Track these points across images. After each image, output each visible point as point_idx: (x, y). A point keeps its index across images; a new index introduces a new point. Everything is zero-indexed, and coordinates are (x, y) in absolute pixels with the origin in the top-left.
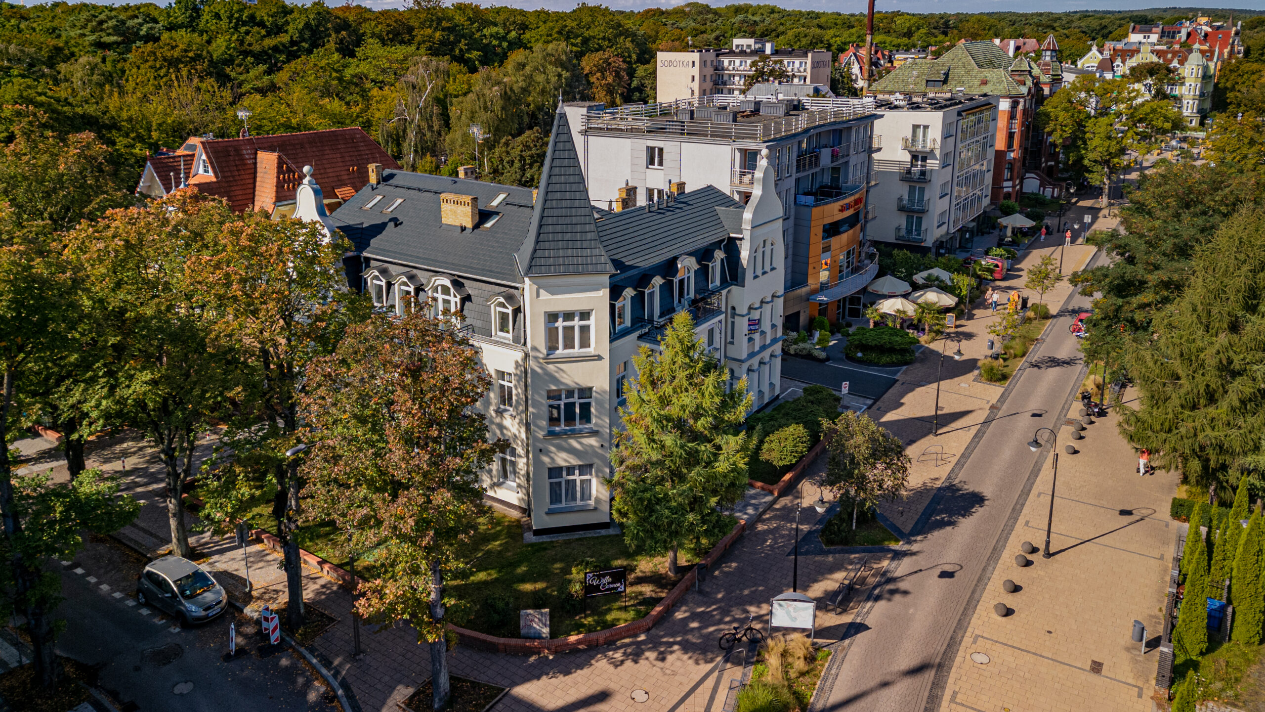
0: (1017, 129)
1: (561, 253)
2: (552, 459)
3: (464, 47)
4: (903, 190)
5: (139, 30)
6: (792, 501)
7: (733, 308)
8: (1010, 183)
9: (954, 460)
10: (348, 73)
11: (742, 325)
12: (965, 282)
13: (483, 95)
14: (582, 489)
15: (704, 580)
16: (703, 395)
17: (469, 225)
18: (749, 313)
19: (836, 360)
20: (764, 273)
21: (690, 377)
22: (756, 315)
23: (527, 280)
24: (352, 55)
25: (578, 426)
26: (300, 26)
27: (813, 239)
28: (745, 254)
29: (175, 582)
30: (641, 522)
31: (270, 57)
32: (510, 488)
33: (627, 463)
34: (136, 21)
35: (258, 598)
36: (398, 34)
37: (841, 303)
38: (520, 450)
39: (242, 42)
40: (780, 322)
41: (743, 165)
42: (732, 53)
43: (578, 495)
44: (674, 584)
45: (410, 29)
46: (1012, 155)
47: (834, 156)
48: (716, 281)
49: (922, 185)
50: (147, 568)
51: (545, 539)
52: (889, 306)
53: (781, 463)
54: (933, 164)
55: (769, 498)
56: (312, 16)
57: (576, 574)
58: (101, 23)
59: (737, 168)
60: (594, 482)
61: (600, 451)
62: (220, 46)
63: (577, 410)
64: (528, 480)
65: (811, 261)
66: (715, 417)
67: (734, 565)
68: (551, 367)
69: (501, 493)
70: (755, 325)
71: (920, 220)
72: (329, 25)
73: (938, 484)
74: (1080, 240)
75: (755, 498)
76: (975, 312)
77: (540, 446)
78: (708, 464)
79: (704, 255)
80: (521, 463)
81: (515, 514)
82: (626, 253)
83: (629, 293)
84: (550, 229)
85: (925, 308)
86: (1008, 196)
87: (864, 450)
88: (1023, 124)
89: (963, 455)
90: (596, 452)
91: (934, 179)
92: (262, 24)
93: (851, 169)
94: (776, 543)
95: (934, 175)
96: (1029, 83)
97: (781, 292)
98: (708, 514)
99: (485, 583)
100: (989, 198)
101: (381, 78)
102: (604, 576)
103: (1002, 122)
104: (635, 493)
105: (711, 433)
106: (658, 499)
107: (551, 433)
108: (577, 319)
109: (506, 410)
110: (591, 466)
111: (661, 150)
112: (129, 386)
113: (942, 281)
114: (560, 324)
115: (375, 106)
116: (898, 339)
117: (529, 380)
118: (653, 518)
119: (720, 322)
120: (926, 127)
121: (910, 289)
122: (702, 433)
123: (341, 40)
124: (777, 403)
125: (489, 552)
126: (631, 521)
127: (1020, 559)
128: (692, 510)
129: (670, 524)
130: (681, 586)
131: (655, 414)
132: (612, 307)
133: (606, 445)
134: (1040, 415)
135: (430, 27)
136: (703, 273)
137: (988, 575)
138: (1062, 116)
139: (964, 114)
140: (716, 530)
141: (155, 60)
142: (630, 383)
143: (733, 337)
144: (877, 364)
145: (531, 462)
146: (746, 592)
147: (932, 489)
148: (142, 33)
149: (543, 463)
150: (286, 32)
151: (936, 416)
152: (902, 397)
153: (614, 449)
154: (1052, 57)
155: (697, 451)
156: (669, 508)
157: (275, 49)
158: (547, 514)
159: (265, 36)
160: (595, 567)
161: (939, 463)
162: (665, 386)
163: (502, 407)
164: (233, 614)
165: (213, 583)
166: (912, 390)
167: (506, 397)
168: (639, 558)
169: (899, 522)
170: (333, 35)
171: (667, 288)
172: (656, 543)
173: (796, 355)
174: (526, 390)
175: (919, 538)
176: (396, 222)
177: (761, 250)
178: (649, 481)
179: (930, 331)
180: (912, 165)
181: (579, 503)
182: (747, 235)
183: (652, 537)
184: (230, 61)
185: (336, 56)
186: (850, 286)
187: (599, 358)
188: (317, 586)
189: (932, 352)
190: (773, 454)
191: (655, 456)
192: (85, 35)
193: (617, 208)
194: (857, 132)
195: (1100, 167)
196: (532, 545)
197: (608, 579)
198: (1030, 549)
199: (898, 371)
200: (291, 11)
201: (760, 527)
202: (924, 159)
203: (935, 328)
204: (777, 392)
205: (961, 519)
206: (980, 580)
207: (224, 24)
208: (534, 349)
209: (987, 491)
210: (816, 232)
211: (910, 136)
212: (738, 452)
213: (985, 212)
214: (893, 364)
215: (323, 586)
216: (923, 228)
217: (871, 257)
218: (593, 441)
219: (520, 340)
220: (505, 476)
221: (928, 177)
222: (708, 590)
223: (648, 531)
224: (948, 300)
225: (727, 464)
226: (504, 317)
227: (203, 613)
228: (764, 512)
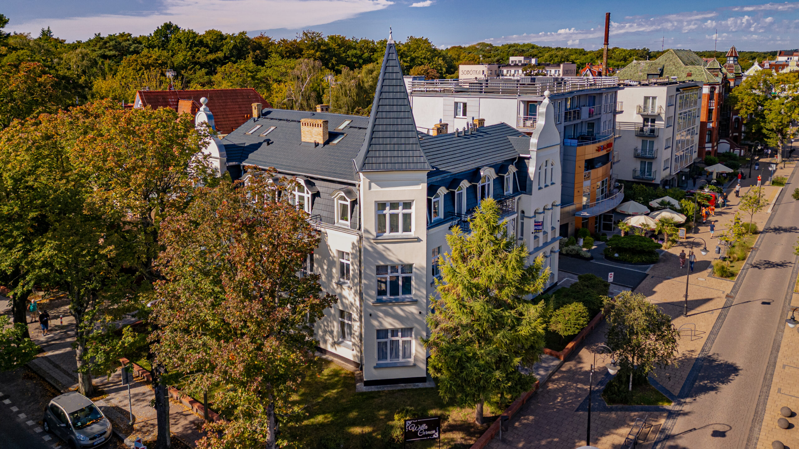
0: (714, 107)
1: (389, 153)
2: (380, 323)
3: (334, 62)
4: (638, 143)
5: (129, 47)
6: (575, 366)
7: (523, 212)
8: (710, 145)
9: (705, 336)
10: (259, 75)
11: (530, 225)
12: (691, 206)
13: (345, 86)
14: (404, 348)
15: (507, 430)
16: (507, 268)
17: (321, 142)
18: (535, 216)
19: (597, 259)
20: (546, 186)
21: (495, 252)
22: (540, 218)
23: (361, 174)
24: (263, 65)
25: (401, 296)
26: (231, 47)
27: (578, 170)
28: (532, 170)
29: (69, 414)
30: (455, 376)
31: (211, 66)
32: (347, 347)
33: (442, 325)
34: (128, 42)
35: (138, 431)
36: (294, 53)
37: (598, 218)
38: (355, 316)
39: (194, 57)
40: (557, 226)
41: (526, 113)
42: (509, 65)
43: (401, 354)
44: (481, 433)
45: (301, 51)
46: (711, 125)
47: (591, 114)
48: (509, 189)
49: (651, 139)
50: (52, 402)
51: (373, 388)
52: (636, 221)
53: (566, 334)
54: (660, 124)
55: (556, 362)
56: (238, 41)
57: (398, 421)
58: (105, 43)
59: (522, 115)
60: (414, 343)
61: (419, 317)
62: (179, 58)
63: (400, 283)
64: (361, 340)
65: (576, 186)
66: (517, 288)
67: (531, 418)
68: (380, 247)
69: (342, 351)
70: (539, 225)
71: (650, 164)
72: (249, 47)
73: (695, 355)
74: (768, 183)
75: (545, 362)
76: (699, 228)
77: (370, 311)
78: (513, 327)
79: (501, 168)
80: (356, 326)
81: (351, 368)
82: (440, 163)
83: (442, 191)
84: (381, 134)
85: (664, 222)
86: (709, 153)
87: (642, 322)
88: (719, 104)
89: (711, 333)
90: (416, 318)
91: (661, 135)
92: (207, 46)
93: (602, 124)
94: (565, 400)
95: (660, 132)
96: (721, 76)
97: (559, 202)
98: (512, 373)
99: (322, 425)
100: (697, 153)
101: (280, 79)
102: (421, 423)
103: (704, 102)
104: (448, 351)
105: (513, 301)
106: (468, 357)
107: (379, 301)
108: (400, 208)
109: (344, 283)
110: (411, 329)
111: (465, 105)
112: (40, 251)
113: (673, 205)
114: (388, 211)
115: (275, 95)
116: (646, 243)
117: (362, 257)
118: (464, 374)
119: (514, 220)
120: (654, 98)
121: (649, 211)
122: (505, 301)
123: (256, 56)
124: (556, 289)
125: (327, 398)
126: (444, 375)
127: (783, 422)
128: (498, 368)
129: (479, 380)
130: (487, 434)
131: (465, 282)
132: (429, 201)
133: (424, 312)
134: (769, 303)
135: (313, 49)
136: (500, 182)
137: (756, 435)
138: (746, 99)
139: (681, 90)
140: (518, 387)
141: (137, 65)
142: (444, 258)
143: (522, 235)
144: (630, 263)
145: (363, 325)
146: (544, 442)
147: (690, 359)
148: (131, 50)
149: (373, 326)
150: (222, 50)
151: (686, 302)
152: (654, 287)
153: (430, 314)
154: (734, 61)
155: (502, 317)
156: (477, 366)
157: (214, 61)
158: (375, 368)
159: (208, 53)
160: (414, 415)
161: (693, 338)
162: (473, 261)
163: (342, 280)
164: (115, 443)
165: (101, 417)
166: (661, 282)
167: (344, 271)
168: (451, 408)
169: (668, 385)
170: (251, 53)
171: (472, 190)
172: (466, 396)
173: (567, 255)
174: (360, 266)
175: (688, 400)
176: (269, 142)
177: (544, 168)
178: (459, 343)
179: (668, 240)
180: (644, 125)
181: (401, 360)
182: (533, 155)
183: (463, 391)
184: (185, 67)
185: (252, 64)
186: (605, 207)
187: (418, 240)
188: (187, 422)
189: (671, 255)
190: (560, 326)
191: (465, 320)
192: (95, 51)
193: (433, 133)
194: (606, 97)
195: (775, 135)
196: (362, 394)
197: (424, 426)
198: (789, 414)
199: (648, 268)
200: (226, 38)
201: (551, 386)
202: (653, 121)
203: (671, 238)
204: (556, 280)
205: (721, 386)
206: (749, 440)
207: (183, 46)
208: (367, 231)
209: (738, 361)
210: (581, 164)
211: (642, 104)
212: (538, 318)
213: (694, 163)
214: (643, 263)
215: (192, 422)
216: (653, 170)
217: (619, 188)
218: (413, 309)
219: (356, 226)
220: (344, 337)
221: (656, 134)
222: (511, 439)
223: (459, 386)
224: (680, 218)
225: (528, 328)
226: (344, 207)
227: (91, 442)
228: (553, 374)
